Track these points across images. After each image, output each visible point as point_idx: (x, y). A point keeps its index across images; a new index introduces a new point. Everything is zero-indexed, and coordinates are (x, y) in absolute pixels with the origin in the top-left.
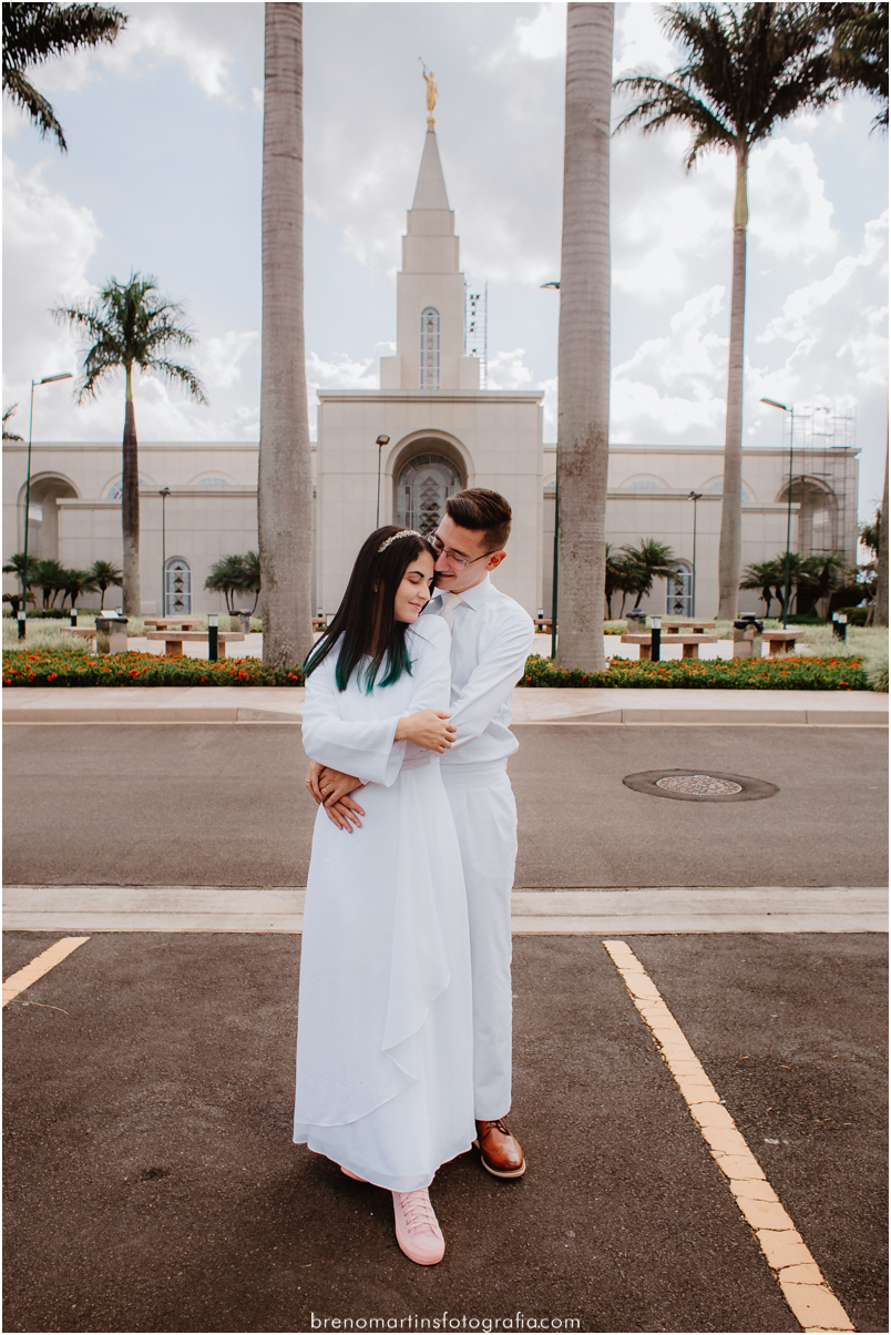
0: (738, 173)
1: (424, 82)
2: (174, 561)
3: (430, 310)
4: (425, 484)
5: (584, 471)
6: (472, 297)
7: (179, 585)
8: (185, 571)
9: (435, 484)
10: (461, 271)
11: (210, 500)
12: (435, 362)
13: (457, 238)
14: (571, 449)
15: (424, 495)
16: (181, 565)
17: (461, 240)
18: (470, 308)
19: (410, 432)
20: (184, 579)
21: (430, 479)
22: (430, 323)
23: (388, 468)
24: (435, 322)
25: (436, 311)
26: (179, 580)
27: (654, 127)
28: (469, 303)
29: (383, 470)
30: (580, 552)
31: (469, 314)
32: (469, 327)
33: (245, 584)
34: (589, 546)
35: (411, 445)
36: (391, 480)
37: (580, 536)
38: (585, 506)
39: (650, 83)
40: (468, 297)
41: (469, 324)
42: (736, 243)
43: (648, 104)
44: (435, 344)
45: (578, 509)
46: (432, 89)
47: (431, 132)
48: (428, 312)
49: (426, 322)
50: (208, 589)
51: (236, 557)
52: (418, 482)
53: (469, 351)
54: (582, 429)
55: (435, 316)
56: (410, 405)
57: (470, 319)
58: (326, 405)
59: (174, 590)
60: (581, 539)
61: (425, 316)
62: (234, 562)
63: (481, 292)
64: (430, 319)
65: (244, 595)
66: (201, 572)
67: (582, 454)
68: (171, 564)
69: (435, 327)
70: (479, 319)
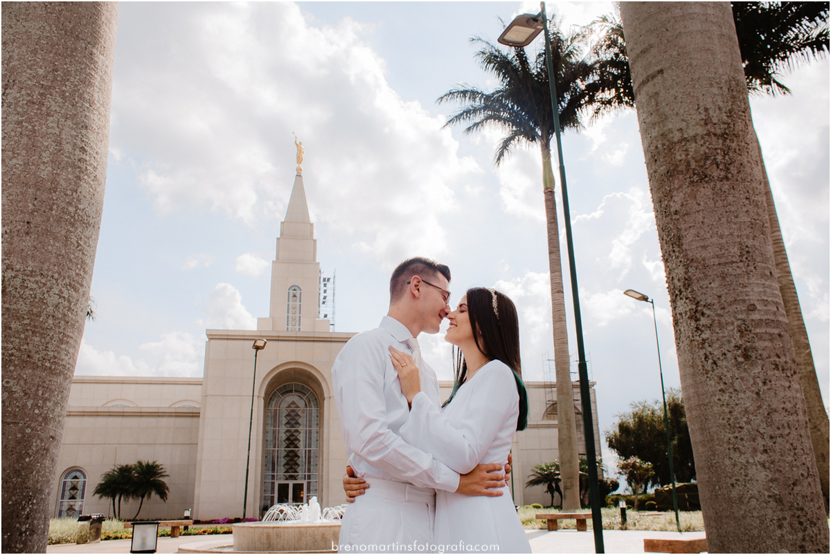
0: (543, 154)
1: (296, 146)
2: (72, 471)
3: (295, 288)
4: (289, 406)
5: (733, 170)
6: (324, 280)
7: (73, 492)
8: (81, 480)
9: (298, 407)
10: (317, 261)
11: (111, 419)
12: (298, 323)
13: (315, 241)
14: (698, 130)
15: (288, 415)
16: (78, 474)
17: (317, 241)
18: (323, 288)
19: (279, 364)
20: (80, 486)
21: (293, 403)
22: (295, 296)
23: (261, 391)
24: (298, 295)
25: (299, 288)
26: (74, 488)
27: (475, 128)
28: (322, 283)
29: (256, 393)
30: (760, 344)
31: (322, 291)
32: (322, 300)
33: (132, 489)
34: (776, 331)
35: (280, 373)
36: (262, 401)
37: (752, 308)
38: (750, 242)
39: (474, 94)
40: (322, 280)
41: (322, 298)
42: (547, 201)
43: (470, 110)
44: (298, 311)
45: (735, 250)
46: (300, 151)
47: (299, 176)
48: (294, 288)
49: (291, 295)
50: (97, 496)
51: (127, 466)
52: (284, 405)
53: (322, 316)
54: (715, 90)
55: (298, 292)
56: (280, 343)
57: (322, 295)
58: (212, 341)
59: (68, 497)
60: (756, 316)
61: (291, 291)
62: (125, 471)
63: (331, 276)
64: (295, 293)
65: (131, 500)
66: (94, 479)
67: (724, 136)
68: (68, 474)
69: (298, 299)
70: (329, 294)
